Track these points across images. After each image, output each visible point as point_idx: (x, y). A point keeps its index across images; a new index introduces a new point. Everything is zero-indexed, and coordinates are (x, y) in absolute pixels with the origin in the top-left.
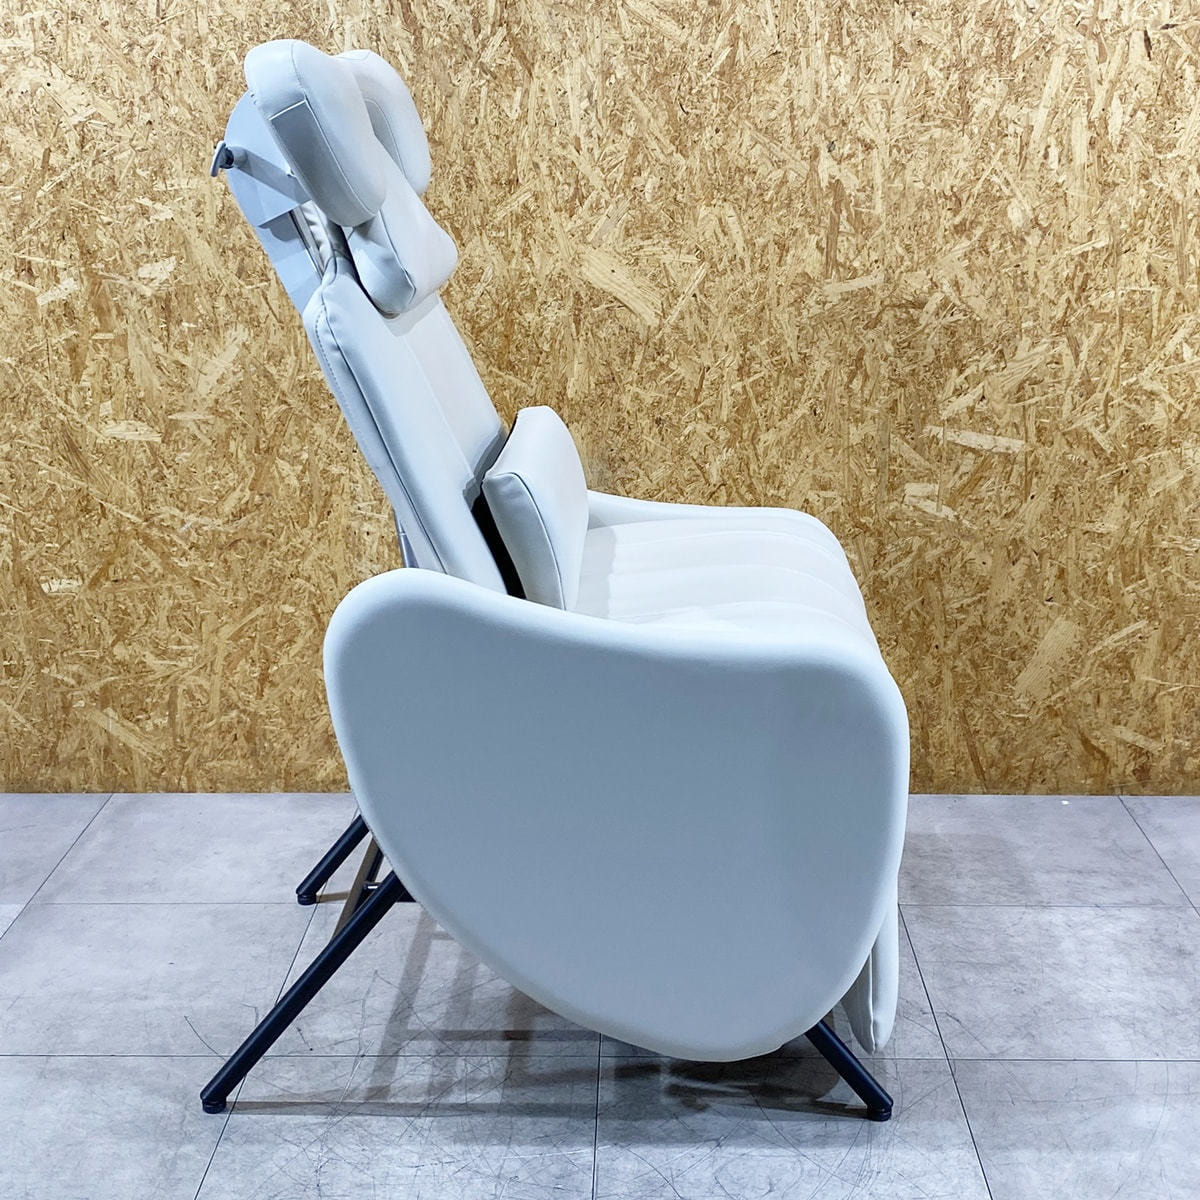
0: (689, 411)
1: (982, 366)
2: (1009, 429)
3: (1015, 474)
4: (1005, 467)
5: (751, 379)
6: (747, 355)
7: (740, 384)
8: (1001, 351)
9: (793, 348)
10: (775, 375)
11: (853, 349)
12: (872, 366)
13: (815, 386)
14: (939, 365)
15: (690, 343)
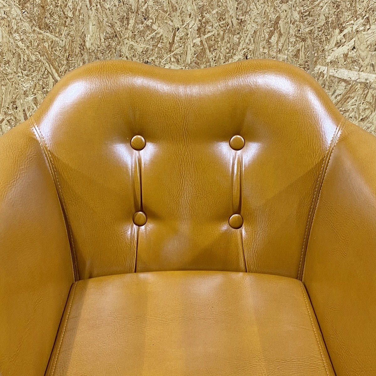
0: (166, 57)
1: (355, 27)
2: (369, 67)
3: (369, 95)
4: (364, 91)
5: (206, 36)
6: (203, 20)
7: (199, 39)
8: (368, 18)
9: (233, 15)
10: (222, 33)
11: (273, 17)
12: (284, 28)
13: (247, 41)
14: (328, 27)
15: (166, 12)
